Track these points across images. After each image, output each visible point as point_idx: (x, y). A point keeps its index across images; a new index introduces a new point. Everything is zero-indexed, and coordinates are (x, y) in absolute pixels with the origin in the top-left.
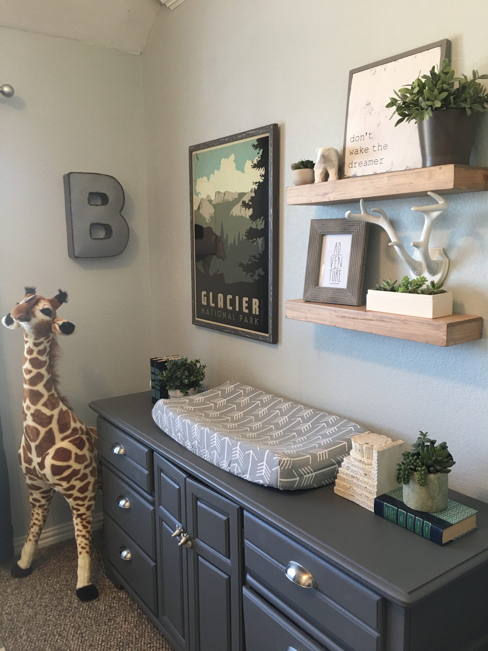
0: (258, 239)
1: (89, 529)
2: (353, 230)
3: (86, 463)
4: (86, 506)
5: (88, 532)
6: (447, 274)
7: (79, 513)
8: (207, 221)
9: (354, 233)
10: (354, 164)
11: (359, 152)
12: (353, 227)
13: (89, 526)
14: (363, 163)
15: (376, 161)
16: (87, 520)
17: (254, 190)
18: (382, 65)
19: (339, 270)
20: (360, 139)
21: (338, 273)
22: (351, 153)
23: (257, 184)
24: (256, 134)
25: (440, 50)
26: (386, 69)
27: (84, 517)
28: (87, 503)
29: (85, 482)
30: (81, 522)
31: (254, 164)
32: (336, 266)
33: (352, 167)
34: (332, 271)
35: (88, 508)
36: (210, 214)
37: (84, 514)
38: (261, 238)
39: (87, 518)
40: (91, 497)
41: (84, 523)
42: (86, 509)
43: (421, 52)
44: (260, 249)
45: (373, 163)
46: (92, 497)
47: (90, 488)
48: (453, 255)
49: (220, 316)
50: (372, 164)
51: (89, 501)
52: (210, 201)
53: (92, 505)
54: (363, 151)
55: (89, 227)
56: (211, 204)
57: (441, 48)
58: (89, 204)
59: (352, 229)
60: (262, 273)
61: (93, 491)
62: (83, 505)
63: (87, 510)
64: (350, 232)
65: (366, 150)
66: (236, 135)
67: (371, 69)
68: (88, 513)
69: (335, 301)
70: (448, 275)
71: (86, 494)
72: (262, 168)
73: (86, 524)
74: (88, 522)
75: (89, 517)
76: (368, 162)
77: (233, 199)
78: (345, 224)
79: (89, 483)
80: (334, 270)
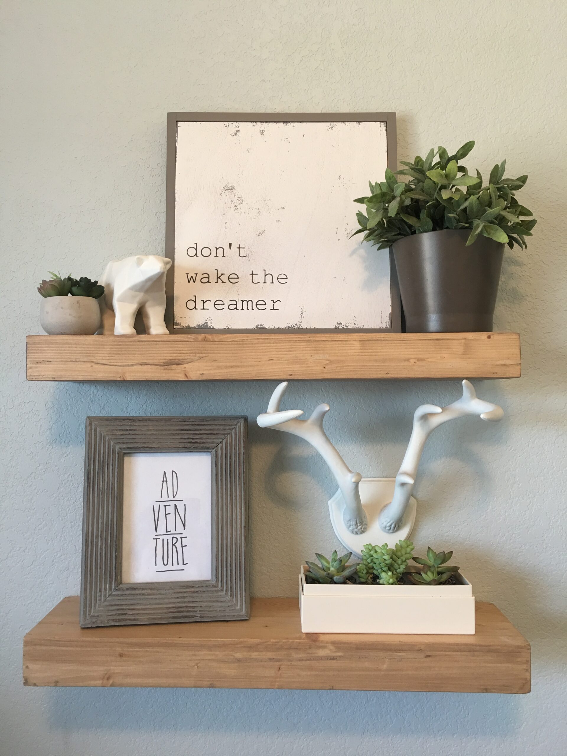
2: (215, 445)
9: (216, 451)
10: (199, 302)
11: (213, 279)
12: (214, 436)
14: (227, 303)
15: (262, 303)
18: (254, 124)
19: (178, 537)
20: (214, 254)
21: (178, 545)
22: (191, 279)
25: (384, 128)
32: (171, 528)
33: (195, 308)
34: (160, 542)
43: (344, 122)
45: (254, 307)
54: (224, 278)
57: (386, 126)
59: (213, 443)
64: (208, 448)
65: (234, 278)
67: (226, 123)
69: (186, 617)
76: (239, 303)
78: (190, 430)
80: (165, 538)
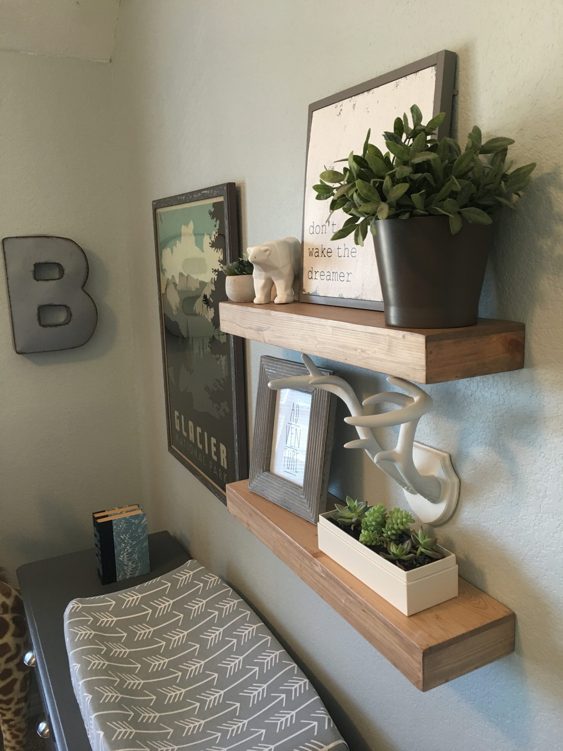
0: (221, 356)
1: (21, 738)
2: (312, 390)
3: (8, 655)
4: (13, 710)
5: (18, 743)
6: (457, 505)
7: (5, 718)
8: (174, 313)
9: (313, 396)
10: (314, 273)
11: (320, 254)
13: (21, 735)
14: (326, 274)
15: (342, 275)
16: (16, 728)
17: (213, 281)
18: (351, 98)
20: (321, 232)
22: (311, 254)
23: (217, 273)
24: (211, 196)
25: (434, 73)
26: (356, 105)
27: (11, 723)
28: (13, 706)
29: (9, 680)
30: (9, 730)
31: (212, 241)
33: (312, 278)
35: (17, 713)
36: (176, 304)
37: (12, 720)
38: (224, 357)
39: (17, 725)
40: (18, 699)
41: (13, 730)
42: (13, 715)
43: (405, 76)
44: (224, 372)
45: (339, 279)
46: (22, 698)
47: (17, 687)
48: (466, 473)
49: (192, 452)
50: (336, 279)
51: (17, 703)
52: (175, 284)
53: (22, 708)
54: (325, 252)
55: (36, 311)
56: (176, 289)
57: (436, 70)
58: (35, 279)
60: (228, 411)
61: (22, 690)
62: (9, 709)
63: (15, 716)
65: (329, 253)
66: (192, 193)
67: (336, 104)
68: (18, 719)
70: (459, 506)
71: (10, 696)
72: (220, 250)
73: (15, 732)
74: (19, 730)
75: (19, 723)
76: (332, 274)
77: (195, 289)
79: (15, 681)
